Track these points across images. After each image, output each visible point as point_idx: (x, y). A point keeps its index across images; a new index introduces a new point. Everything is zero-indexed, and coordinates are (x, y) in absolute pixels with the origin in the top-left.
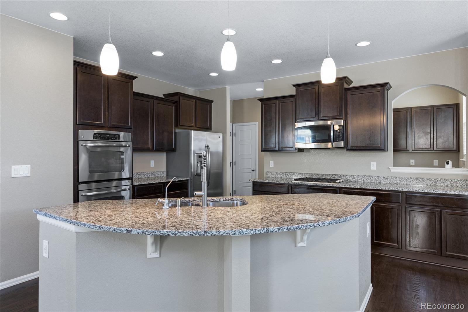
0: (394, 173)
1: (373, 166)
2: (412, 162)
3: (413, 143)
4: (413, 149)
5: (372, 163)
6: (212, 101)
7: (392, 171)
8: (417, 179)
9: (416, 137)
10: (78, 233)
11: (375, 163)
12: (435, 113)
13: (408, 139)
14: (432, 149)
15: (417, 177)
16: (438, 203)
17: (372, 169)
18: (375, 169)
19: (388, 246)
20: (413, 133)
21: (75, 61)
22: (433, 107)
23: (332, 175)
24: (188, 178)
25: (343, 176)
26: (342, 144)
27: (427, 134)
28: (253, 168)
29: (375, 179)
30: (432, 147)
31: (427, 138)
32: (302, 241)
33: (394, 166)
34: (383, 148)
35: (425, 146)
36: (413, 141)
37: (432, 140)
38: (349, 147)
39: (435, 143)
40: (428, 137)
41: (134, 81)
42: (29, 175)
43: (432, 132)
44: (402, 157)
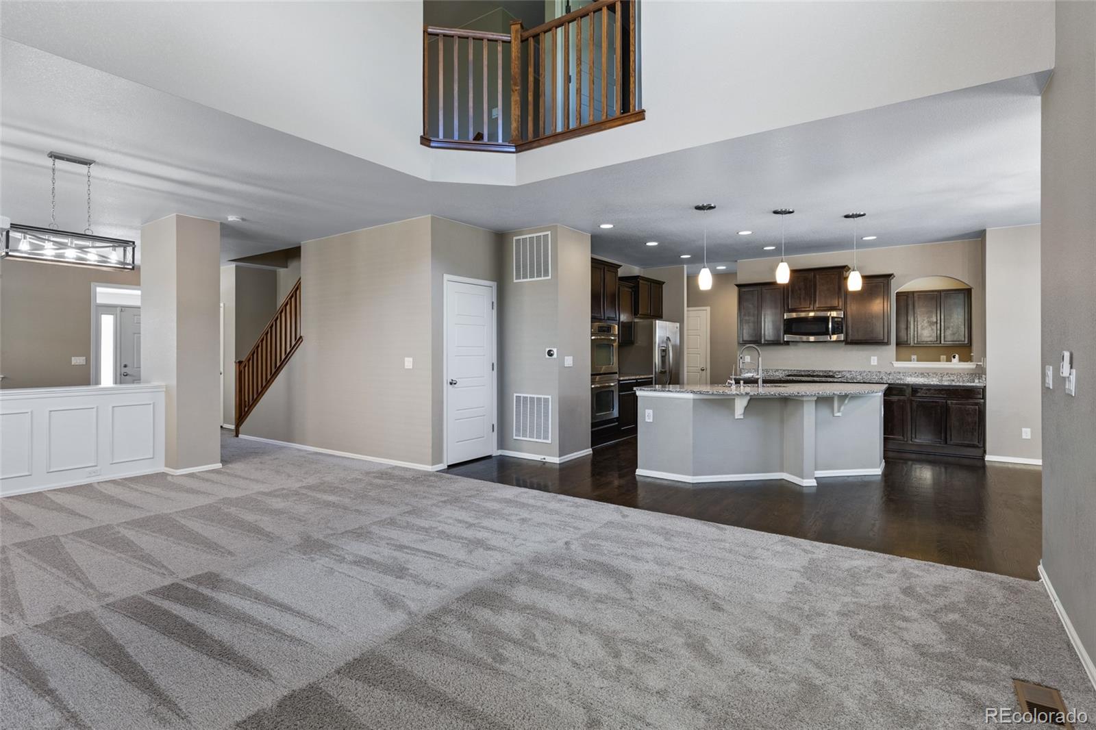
0: (897, 368)
1: (874, 361)
2: (914, 357)
3: (916, 335)
4: (916, 342)
5: (872, 358)
6: (664, 283)
7: (895, 365)
8: (922, 374)
9: (919, 328)
10: (694, 399)
11: (876, 358)
12: (942, 297)
13: (909, 330)
14: (938, 342)
15: (923, 371)
16: (943, 394)
17: (872, 364)
18: (876, 364)
19: (893, 439)
20: (916, 323)
21: (592, 258)
22: (940, 291)
23: (825, 371)
24: (651, 376)
25: (839, 372)
26: (842, 337)
27: (933, 325)
28: (703, 366)
29: (876, 375)
30: (939, 339)
31: (932, 330)
32: (839, 411)
33: (897, 360)
34: (886, 341)
35: (931, 339)
36: (916, 333)
37: (939, 332)
38: (849, 340)
39: (942, 335)
40: (934, 328)
41: (619, 270)
42: (571, 365)
43: (939, 322)
44: (904, 351)
